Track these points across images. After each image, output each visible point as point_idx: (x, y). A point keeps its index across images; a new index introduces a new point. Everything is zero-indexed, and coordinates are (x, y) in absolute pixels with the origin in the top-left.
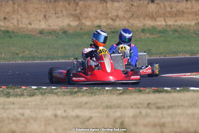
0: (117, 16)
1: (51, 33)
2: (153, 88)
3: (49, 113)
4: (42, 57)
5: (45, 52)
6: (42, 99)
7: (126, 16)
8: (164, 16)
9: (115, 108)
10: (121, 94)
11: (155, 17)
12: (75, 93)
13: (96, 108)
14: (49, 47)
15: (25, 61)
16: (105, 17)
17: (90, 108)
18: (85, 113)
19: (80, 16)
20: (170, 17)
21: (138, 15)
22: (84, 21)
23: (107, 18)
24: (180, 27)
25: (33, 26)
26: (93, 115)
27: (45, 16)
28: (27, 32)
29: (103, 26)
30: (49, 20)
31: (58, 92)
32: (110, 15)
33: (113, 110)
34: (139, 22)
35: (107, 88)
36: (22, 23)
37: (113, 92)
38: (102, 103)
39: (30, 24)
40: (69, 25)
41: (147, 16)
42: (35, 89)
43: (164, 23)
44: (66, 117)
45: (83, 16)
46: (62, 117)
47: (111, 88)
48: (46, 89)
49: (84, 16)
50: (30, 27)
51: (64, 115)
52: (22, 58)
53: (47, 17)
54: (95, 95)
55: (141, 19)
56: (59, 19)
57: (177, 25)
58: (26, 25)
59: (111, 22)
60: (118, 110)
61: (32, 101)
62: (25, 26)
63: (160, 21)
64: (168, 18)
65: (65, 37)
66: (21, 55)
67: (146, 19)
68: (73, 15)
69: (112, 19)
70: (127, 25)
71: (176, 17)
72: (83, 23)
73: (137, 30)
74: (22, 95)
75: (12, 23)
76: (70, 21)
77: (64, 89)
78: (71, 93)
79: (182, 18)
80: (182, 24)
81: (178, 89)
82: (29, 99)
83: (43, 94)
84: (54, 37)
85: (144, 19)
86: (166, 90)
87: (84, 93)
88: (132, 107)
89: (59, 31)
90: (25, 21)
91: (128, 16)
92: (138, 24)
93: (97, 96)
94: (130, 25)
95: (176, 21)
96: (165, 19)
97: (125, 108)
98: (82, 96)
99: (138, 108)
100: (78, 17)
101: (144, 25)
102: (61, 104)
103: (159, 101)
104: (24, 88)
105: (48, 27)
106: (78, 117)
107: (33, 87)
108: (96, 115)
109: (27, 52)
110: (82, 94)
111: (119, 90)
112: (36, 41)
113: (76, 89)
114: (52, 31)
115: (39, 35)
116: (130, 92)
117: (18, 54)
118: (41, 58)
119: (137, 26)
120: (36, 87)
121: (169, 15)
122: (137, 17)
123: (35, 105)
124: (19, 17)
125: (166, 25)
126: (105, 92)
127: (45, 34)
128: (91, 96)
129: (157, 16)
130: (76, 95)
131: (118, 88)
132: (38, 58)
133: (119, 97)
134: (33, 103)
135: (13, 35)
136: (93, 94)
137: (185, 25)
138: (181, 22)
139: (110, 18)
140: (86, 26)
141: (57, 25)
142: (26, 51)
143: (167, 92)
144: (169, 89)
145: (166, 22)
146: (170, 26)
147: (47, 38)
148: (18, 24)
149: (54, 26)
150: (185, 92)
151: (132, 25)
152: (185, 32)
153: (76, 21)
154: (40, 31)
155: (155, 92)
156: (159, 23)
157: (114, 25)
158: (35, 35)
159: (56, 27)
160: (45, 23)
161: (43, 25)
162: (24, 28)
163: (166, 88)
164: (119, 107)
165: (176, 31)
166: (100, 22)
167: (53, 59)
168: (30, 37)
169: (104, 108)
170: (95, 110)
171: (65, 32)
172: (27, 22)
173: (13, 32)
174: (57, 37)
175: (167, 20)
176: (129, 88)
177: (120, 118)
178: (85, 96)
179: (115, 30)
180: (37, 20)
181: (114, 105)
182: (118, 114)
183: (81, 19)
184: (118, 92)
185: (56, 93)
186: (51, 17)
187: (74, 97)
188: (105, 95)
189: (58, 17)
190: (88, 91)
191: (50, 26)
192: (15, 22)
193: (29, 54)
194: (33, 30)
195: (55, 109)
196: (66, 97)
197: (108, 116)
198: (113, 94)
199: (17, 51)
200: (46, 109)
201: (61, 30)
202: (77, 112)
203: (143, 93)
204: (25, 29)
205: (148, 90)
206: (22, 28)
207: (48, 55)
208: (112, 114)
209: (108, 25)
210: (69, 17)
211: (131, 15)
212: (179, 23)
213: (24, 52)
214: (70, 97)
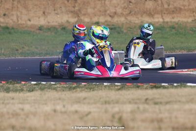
0: (115, 13)
1: (51, 29)
2: (151, 84)
3: (48, 108)
4: (42, 53)
5: (44, 48)
6: (41, 94)
7: (124, 13)
8: (162, 13)
9: (114, 103)
10: (119, 89)
11: (153, 14)
12: (74, 88)
13: (95, 103)
14: (48, 43)
15: (25, 57)
16: (104, 14)
17: (89, 103)
18: (84, 108)
19: (79, 13)
20: (167, 14)
21: (135, 12)
22: (82, 18)
23: (105, 15)
24: (177, 24)
25: (32, 22)
26: (92, 110)
27: (44, 13)
28: (26, 29)
29: (102, 23)
30: (48, 17)
31: (57, 87)
32: (108, 12)
33: (111, 105)
34: (137, 19)
35: (105, 84)
36: (21, 19)
37: (111, 88)
38: (100, 98)
39: (30, 20)
40: (68, 21)
41: (144, 13)
42: (35, 85)
43: (161, 20)
44: (65, 112)
45: (81, 13)
46: (61, 112)
47: (109, 84)
48: (45, 85)
49: (83, 12)
50: (29, 23)
51: (63, 110)
52: (22, 54)
53: (46, 13)
54: (93, 91)
55: (139, 16)
56: (58, 16)
57: (174, 22)
58: (26, 22)
59: (109, 19)
60: (116, 105)
61: (31, 97)
62: (24, 22)
63: (158, 18)
64: (166, 15)
65: (64, 33)
66: (20, 51)
67: (143, 16)
68: (72, 12)
69: (110, 16)
70: (124, 22)
71: (173, 14)
72: (81, 20)
73: (135, 27)
74: (22, 90)
75: (12, 20)
76: (69, 17)
77: (63, 85)
78: (69, 88)
79: (179, 15)
80: (179, 21)
81: (175, 84)
82: (29, 94)
83: (42, 89)
84: (53, 34)
85: (142, 16)
86: (164, 86)
87: (83, 89)
88: (130, 102)
89: (57, 27)
90: (25, 18)
91: (126, 13)
92: (136, 20)
93: (95, 92)
94: (128, 22)
95: (173, 18)
96: (162, 16)
97: (124, 103)
98: (81, 91)
99: (136, 103)
100: (76, 14)
101: (142, 22)
102: (60, 99)
103: (157, 96)
104: (23, 83)
105: (47, 24)
106: (76, 112)
107: (33, 83)
108: (95, 110)
109: (27, 48)
110: (81, 89)
111: (117, 86)
112: (35, 37)
113: (75, 85)
114: (51, 27)
115: (38, 31)
116: (128, 88)
117: (17, 50)
118: (40, 54)
119: (134, 23)
120: (35, 83)
121: (166, 12)
122: (135, 14)
123: (34, 100)
124: (19, 14)
125: (164, 22)
126: (103, 88)
127: (45, 30)
128: (90, 91)
129: (155, 13)
130: (75, 90)
131: (116, 84)
132: (37, 54)
133: (117, 92)
134: (33, 98)
135: (12, 31)
136: (91, 90)
137: (182, 22)
138: (179, 19)
139: (109, 14)
140: (84, 22)
141: (56, 22)
142: (25, 47)
143: (164, 87)
144: (167, 84)
145: (163, 19)
146: (167, 22)
147: (46, 34)
148: (18, 21)
149: (53, 22)
150: (182, 88)
151: (130, 22)
152: (182, 29)
153: (75, 17)
154: (39, 27)
155: (152, 88)
156: (156, 20)
157: (112, 21)
158: (34, 31)
159: (55, 24)
160: (44, 19)
161: (42, 22)
162: (24, 24)
163: (163, 84)
164: (117, 102)
165: (173, 28)
166: (98, 19)
167: (52, 55)
168: (29, 34)
169: (102, 104)
170: (94, 106)
171: (64, 29)
172: (26, 19)
173: (13, 28)
174: (56, 33)
175: (164, 17)
176: (127, 84)
177: (118, 113)
178: (83, 92)
179: (113, 27)
180: (37, 17)
181: (112, 101)
182: (116, 109)
183: (79, 15)
184: (116, 87)
185: (55, 89)
186: (50, 13)
187: (73, 92)
188: (103, 90)
189: (57, 14)
190: (86, 86)
191: (49, 23)
192: (15, 18)
193: (28, 50)
194: (32, 26)
195: (54, 104)
196: (65, 93)
197: (106, 111)
198: (112, 89)
199: (16, 47)
200: (46, 104)
201: (60, 26)
202: (76, 107)
203: (141, 89)
204: (24, 26)
205: (145, 86)
206: (21, 24)
207: (47, 51)
208: (110, 109)
209: (106, 21)
210: (68, 14)
211: (129, 12)
212: (176, 20)
213: (23, 48)
214: (69, 92)
